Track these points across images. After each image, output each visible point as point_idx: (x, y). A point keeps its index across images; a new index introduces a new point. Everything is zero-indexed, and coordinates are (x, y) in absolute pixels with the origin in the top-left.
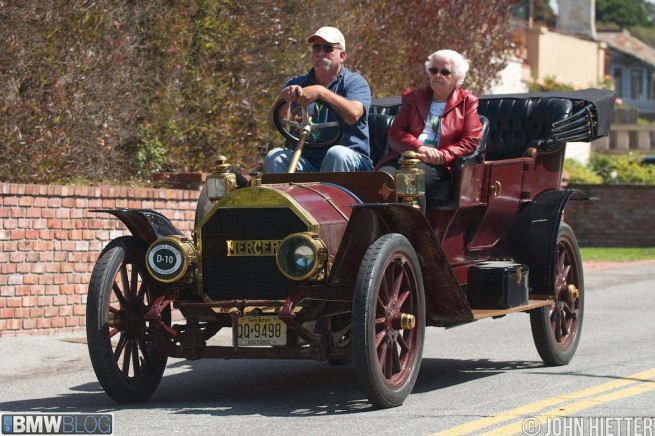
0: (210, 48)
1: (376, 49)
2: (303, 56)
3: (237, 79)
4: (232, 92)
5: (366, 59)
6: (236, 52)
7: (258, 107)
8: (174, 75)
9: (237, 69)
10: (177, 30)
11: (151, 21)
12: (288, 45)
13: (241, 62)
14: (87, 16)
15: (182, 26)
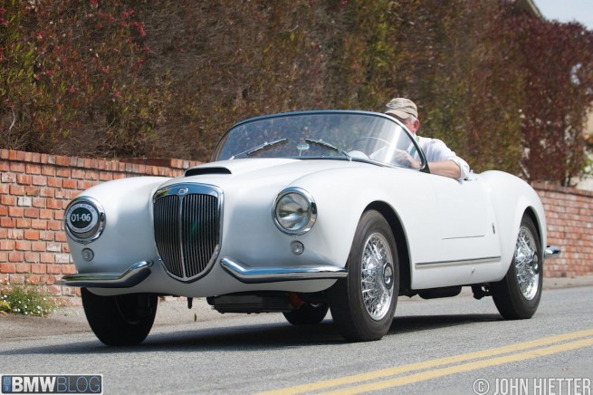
0: (381, 68)
1: (501, 76)
2: (448, 79)
5: (494, 83)
6: (399, 71)
8: (354, 89)
9: (402, 86)
10: (358, 51)
11: (337, 44)
12: (438, 69)
13: (404, 81)
14: (293, 37)
15: (361, 48)
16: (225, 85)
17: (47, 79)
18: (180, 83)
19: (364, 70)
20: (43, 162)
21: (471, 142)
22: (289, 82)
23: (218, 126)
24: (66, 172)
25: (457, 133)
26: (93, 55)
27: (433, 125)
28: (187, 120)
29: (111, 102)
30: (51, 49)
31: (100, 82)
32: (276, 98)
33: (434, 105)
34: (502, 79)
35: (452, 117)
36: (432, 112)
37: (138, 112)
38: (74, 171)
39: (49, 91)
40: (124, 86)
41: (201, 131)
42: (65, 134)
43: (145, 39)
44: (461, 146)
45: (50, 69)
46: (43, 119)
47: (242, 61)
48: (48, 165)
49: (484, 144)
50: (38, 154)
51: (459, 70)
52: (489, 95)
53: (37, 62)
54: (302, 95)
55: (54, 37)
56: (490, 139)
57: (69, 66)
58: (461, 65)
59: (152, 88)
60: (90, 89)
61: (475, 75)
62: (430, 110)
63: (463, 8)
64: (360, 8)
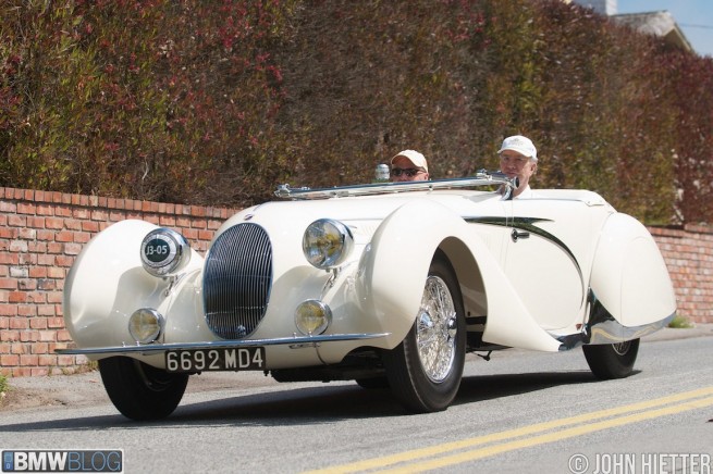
0: (528, 109)
1: (652, 115)
2: (597, 119)
3: (549, 136)
4: (546, 148)
5: (644, 124)
6: (546, 112)
7: (565, 161)
8: (500, 131)
9: (549, 127)
10: (503, 92)
11: (481, 84)
12: (586, 109)
13: (552, 122)
14: (435, 78)
15: (506, 89)
16: (364, 130)
17: (180, 127)
18: (320, 129)
19: (509, 111)
20: (178, 213)
21: (623, 184)
22: (432, 125)
23: (359, 173)
24: (202, 223)
25: (607, 175)
26: (227, 101)
27: (582, 167)
28: (326, 167)
29: (247, 150)
30: (184, 96)
31: (237, 129)
32: (419, 142)
33: (583, 147)
34: (654, 118)
35: (602, 159)
36: (581, 154)
37: (275, 159)
38: (210, 221)
39: (182, 139)
40: (261, 133)
41: (341, 177)
42: (200, 183)
43: (282, 83)
44: (612, 188)
45: (183, 116)
46: (177, 169)
47: (383, 104)
48: (183, 216)
49: (635, 186)
50: (172, 205)
51: (609, 109)
52: (640, 135)
53: (170, 110)
54: (446, 138)
55: (186, 83)
56: (642, 180)
57: (203, 113)
58: (610, 104)
59: (289, 133)
60: (225, 136)
61: (625, 115)
62: (579, 151)
63: (611, 46)
64: (504, 47)
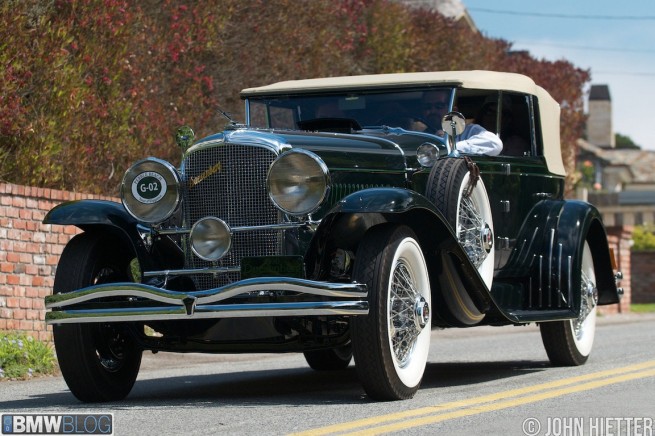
17: (138, 132)
26: (172, 108)
30: (141, 104)
39: (139, 144)
43: (210, 93)
45: (141, 123)
53: (131, 117)
55: (144, 93)
57: (156, 120)
63: (467, 52)
64: (381, 56)
